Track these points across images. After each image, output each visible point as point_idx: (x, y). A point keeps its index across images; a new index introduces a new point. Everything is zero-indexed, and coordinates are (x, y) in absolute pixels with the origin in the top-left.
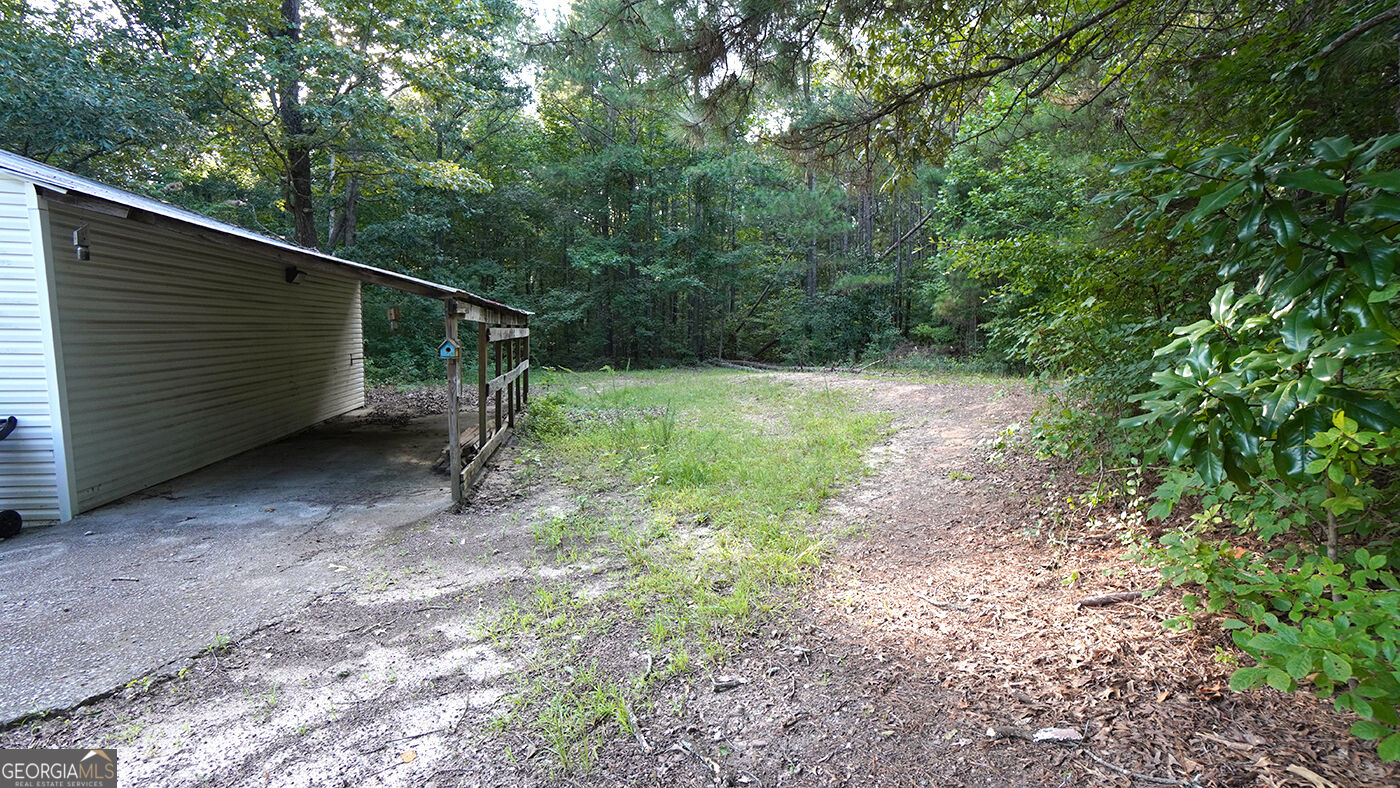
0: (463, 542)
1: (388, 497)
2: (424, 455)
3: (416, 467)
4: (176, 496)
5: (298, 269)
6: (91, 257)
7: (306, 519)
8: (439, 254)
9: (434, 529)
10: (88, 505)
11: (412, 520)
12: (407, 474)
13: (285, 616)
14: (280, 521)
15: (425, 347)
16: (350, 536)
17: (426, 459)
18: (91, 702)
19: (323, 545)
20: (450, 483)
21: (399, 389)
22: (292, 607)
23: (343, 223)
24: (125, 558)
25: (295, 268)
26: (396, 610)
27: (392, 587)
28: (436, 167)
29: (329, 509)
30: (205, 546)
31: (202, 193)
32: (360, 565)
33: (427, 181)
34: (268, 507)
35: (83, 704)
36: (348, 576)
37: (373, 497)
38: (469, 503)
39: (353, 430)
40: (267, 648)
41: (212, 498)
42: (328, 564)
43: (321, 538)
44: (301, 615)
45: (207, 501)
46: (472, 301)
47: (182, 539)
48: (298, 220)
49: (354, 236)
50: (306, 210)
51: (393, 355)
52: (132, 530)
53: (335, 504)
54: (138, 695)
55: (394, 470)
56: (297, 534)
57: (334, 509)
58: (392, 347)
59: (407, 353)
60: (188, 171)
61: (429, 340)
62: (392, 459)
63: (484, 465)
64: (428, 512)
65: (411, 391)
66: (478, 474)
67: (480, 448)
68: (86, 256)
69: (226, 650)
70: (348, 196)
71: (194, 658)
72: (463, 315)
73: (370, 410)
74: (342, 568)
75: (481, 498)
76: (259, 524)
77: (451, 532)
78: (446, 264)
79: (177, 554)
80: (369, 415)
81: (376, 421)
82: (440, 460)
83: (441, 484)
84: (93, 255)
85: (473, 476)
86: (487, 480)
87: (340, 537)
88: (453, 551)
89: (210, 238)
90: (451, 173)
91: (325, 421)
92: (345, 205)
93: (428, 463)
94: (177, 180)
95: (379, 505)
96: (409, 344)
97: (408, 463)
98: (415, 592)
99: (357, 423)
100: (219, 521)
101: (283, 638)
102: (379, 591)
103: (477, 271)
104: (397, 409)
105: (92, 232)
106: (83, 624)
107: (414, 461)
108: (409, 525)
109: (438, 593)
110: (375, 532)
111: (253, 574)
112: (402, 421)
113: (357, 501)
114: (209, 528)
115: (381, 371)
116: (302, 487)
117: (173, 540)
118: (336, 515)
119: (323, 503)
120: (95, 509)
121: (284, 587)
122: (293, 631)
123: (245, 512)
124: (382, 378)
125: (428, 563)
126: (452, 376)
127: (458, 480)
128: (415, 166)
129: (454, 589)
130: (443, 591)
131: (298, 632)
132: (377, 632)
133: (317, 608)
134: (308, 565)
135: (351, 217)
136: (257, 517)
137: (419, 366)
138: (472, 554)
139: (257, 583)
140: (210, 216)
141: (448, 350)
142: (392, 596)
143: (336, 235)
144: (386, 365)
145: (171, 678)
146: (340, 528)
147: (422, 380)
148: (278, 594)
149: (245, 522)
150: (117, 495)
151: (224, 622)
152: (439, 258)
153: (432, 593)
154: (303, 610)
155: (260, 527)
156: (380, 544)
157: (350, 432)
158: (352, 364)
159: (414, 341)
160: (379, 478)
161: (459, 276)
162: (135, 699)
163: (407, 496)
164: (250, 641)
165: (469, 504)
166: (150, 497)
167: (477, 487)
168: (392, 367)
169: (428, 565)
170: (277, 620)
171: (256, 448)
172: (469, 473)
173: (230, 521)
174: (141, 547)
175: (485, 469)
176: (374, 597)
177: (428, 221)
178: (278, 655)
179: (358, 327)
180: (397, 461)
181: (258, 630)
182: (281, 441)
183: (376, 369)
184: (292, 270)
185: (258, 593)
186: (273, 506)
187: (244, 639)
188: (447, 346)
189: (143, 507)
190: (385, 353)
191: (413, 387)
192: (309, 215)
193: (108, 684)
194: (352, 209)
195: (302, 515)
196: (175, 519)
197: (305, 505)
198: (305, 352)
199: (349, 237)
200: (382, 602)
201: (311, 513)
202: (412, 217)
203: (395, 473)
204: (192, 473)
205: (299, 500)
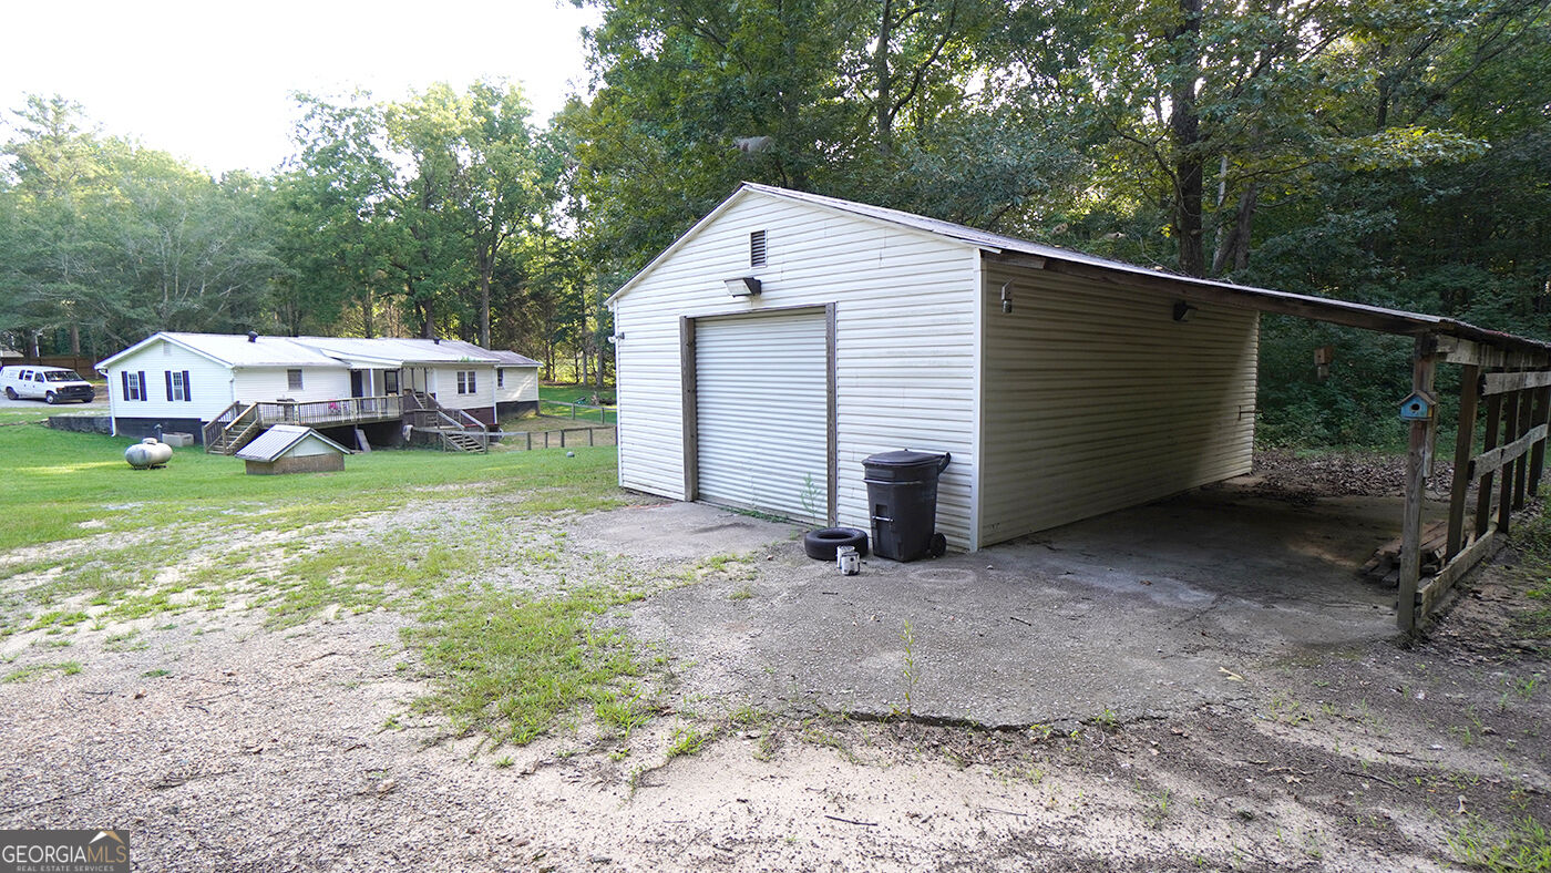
0: (1421, 696)
1: (1293, 600)
2: (1346, 550)
3: (1331, 567)
4: (1055, 547)
5: (1188, 304)
6: (1013, 310)
7: (1186, 603)
8: (1374, 266)
9: (1369, 663)
10: (990, 540)
11: (1331, 640)
12: (1317, 572)
13: (1171, 713)
14: (1157, 598)
15: (1340, 398)
16: (1243, 638)
17: (1345, 557)
18: (1005, 729)
19: (1208, 641)
20: (1391, 600)
21: (1298, 454)
22: (1178, 706)
23: (1233, 243)
24: (1018, 600)
25: (1184, 302)
26: (1312, 757)
27: (1304, 724)
28: (1383, 139)
29: (1213, 597)
30: (1084, 606)
31: (1082, 232)
32: (1259, 680)
33: (1368, 163)
34: (1144, 579)
35: (998, 728)
36: (1244, 689)
37: (1271, 597)
38: (1426, 638)
39: (1238, 503)
40: (1154, 743)
41: (1087, 556)
42: (1218, 666)
43: (1206, 631)
44: (1189, 720)
45: (1082, 558)
46: (1459, 333)
47: (1063, 593)
48: (1185, 245)
49: (1248, 255)
50: (1194, 232)
51: (1290, 408)
52: (1021, 572)
53: (1222, 593)
54: (1038, 739)
55: (1299, 564)
56: (1177, 618)
57: (1220, 598)
58: (1289, 398)
59: (1311, 406)
60: (1073, 210)
61: (1347, 390)
62: (1294, 549)
63: (1453, 586)
64: (1355, 635)
65: (1316, 458)
66: (1441, 598)
67: (1448, 557)
68: (1009, 309)
69: (1112, 728)
70: (1241, 207)
71: (1084, 724)
72: (1444, 355)
73: (1258, 479)
74: (1235, 677)
75: (1448, 636)
76: (1136, 596)
77: (1394, 672)
78: (1382, 279)
79: (1060, 607)
80: (1258, 485)
81: (1267, 493)
82: (1370, 563)
83: (1373, 599)
84: (1016, 307)
85: (1435, 597)
86: (1457, 610)
87: (1232, 637)
88: (1401, 703)
89: (1114, 280)
90: (1410, 142)
91: (1202, 487)
92: (1239, 216)
93: (1349, 564)
94: (1062, 221)
95: (1280, 608)
96: (1314, 394)
97: (1318, 559)
98: (1341, 744)
99: (1242, 494)
100: (1095, 582)
101: (1170, 738)
102: (1287, 724)
103: (1437, 283)
104: (1295, 483)
105: (1016, 286)
106: (993, 653)
107: (1328, 557)
108: (1327, 646)
109: (1381, 758)
110: (1276, 642)
111: (1133, 651)
112: (1305, 499)
113: (1249, 595)
114: (1089, 588)
115: (1271, 428)
116: (1180, 563)
117: (1055, 591)
118: (1223, 607)
119: (1205, 588)
120: (993, 545)
121: (1169, 679)
122: (1181, 734)
123: (1120, 579)
124: (1274, 438)
125: (1361, 709)
126: (1418, 446)
127: (1412, 600)
128: (1350, 145)
129: (1408, 763)
130: (1390, 759)
131: (1187, 738)
132: (1289, 779)
133: (1206, 717)
134: (1193, 660)
135: (1244, 230)
136: (1131, 588)
137: (1328, 424)
138: (1442, 720)
139: (1139, 663)
140: (1092, 254)
141: (1416, 407)
142: (1305, 737)
143: (1224, 257)
144: (1279, 421)
145: (1064, 736)
146: (1230, 624)
147: (1331, 445)
148: (1161, 684)
149: (1122, 591)
150: (1007, 536)
151: (1105, 695)
152: (1374, 270)
153: (1369, 755)
154: (1190, 713)
155: (1136, 599)
156: (1283, 661)
157: (1234, 505)
158: (1240, 419)
159: (1323, 390)
160: (1278, 571)
161: (1404, 295)
162: (1035, 743)
163: (1322, 606)
164: (1135, 727)
165: (1426, 640)
166: (1034, 543)
167: (1440, 617)
168: (1288, 424)
169: (1360, 712)
170: (1163, 714)
171: (1127, 509)
172: (1431, 592)
173: (1106, 586)
174: (1030, 591)
175: (1453, 591)
176: (1280, 729)
177: (1359, 220)
178: (1165, 757)
179: (1253, 372)
180: (1301, 552)
181: (1143, 718)
182: (1152, 504)
183: (1266, 426)
184: (1180, 304)
185: (1139, 676)
186: (1149, 579)
187: (1129, 722)
188: (1414, 402)
189: (1028, 552)
190: (1278, 404)
191: (1318, 453)
192: (1198, 236)
193: (1016, 718)
194: (1246, 221)
195: (1182, 597)
196: (1056, 571)
197: (1185, 586)
198: (1190, 402)
199: (1240, 257)
200: (1292, 740)
201: (1194, 598)
202: (1333, 217)
203: (1300, 568)
204: (1066, 526)
205: (1177, 578)
